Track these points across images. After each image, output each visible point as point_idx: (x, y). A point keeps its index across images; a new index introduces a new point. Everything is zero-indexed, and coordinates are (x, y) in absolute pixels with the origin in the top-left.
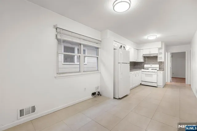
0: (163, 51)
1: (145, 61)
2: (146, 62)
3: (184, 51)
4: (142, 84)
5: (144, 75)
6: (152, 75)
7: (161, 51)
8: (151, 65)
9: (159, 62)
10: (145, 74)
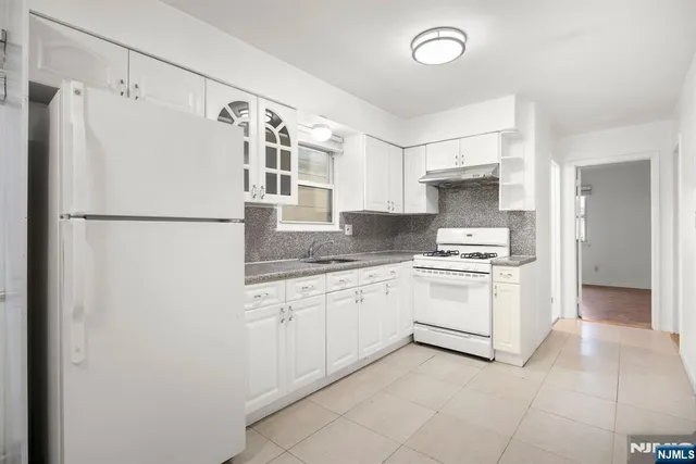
0: (527, 151)
1: (442, 207)
2: (449, 217)
3: (645, 156)
4: (416, 339)
5: (428, 286)
6: (464, 287)
7: (516, 151)
8: (468, 231)
9: (510, 213)
10: (433, 284)
